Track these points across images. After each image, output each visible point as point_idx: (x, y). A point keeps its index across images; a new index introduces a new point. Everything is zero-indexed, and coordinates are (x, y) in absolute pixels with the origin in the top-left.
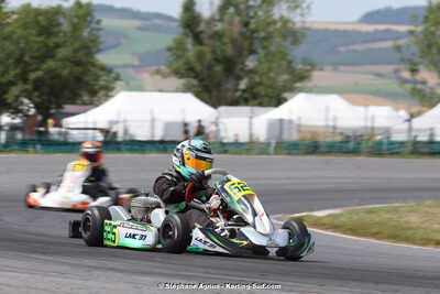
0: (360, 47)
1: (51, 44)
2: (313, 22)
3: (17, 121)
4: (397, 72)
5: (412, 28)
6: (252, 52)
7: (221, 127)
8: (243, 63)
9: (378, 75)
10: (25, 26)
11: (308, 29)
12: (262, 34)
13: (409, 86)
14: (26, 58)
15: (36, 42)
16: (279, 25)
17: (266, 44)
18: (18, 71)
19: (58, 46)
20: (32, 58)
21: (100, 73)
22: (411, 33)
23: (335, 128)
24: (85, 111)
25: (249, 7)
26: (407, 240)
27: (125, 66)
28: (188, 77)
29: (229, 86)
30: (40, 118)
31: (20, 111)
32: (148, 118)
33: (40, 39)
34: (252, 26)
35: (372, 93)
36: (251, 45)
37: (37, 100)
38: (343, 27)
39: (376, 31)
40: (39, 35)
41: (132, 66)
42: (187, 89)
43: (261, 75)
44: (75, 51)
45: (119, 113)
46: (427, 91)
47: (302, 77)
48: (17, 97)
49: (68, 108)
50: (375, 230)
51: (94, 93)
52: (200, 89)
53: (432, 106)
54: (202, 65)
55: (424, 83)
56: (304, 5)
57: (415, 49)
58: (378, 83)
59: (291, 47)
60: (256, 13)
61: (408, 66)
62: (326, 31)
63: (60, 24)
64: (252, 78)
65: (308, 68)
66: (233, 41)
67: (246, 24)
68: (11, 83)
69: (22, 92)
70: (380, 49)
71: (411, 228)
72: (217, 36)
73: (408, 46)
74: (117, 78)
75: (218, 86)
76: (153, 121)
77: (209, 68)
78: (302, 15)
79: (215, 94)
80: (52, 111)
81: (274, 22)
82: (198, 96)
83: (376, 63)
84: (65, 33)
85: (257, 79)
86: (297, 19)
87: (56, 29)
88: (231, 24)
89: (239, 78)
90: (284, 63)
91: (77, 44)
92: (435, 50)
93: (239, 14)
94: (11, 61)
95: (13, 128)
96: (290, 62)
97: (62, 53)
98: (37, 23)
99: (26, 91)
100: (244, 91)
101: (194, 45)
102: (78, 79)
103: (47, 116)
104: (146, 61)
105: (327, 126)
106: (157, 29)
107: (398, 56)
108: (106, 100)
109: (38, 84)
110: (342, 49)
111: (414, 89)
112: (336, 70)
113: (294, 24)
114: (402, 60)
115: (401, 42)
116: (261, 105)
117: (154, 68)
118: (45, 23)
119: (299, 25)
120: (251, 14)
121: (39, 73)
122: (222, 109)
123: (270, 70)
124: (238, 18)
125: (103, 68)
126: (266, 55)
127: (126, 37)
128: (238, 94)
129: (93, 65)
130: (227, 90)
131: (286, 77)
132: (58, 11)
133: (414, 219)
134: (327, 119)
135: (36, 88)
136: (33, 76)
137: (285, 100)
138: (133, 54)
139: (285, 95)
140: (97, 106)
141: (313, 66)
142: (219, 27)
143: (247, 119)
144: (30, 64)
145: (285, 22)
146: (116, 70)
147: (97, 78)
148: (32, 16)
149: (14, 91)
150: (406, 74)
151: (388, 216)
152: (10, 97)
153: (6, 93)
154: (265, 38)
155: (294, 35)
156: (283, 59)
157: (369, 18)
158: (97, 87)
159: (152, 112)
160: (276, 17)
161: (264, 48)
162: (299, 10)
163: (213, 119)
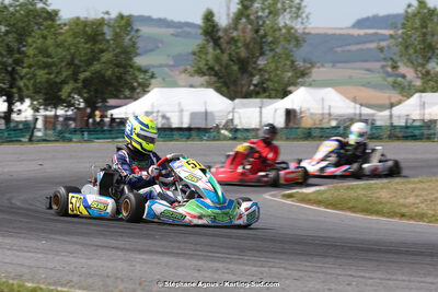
0: (354, 48)
1: (96, 50)
2: (313, 28)
3: (70, 113)
4: (383, 67)
5: (391, 32)
6: (262, 54)
7: (236, 115)
8: (255, 63)
9: (369, 70)
10: (75, 35)
11: (309, 34)
12: (270, 39)
13: (391, 79)
14: (77, 62)
15: (84, 48)
16: (284, 31)
17: (274, 47)
18: (69, 72)
19: (102, 51)
20: (81, 61)
21: (137, 73)
22: (391, 36)
23: (330, 115)
24: (126, 104)
25: (258, 18)
26: (377, 213)
27: (161, 66)
28: (210, 75)
29: (244, 82)
30: (88, 110)
31: (73, 105)
32: (177, 109)
33: (87, 46)
34: (262, 32)
35: (363, 85)
36: (262, 48)
37: (85, 95)
38: (338, 32)
39: (366, 34)
40: (86, 43)
41: (167, 66)
42: (209, 85)
43: (269, 73)
44: (116, 56)
45: (153, 106)
46: (406, 84)
47: (303, 74)
48: (70, 93)
49: (112, 102)
50: (350, 205)
51: (133, 89)
52: (219, 85)
53: (409, 96)
54: (221, 65)
55: (404, 76)
56: (304, 15)
57: (396, 49)
58: (369, 77)
59: (295, 49)
60: (264, 22)
61: (390, 63)
62: (326, 35)
63: (103, 34)
64: (261, 75)
65: (309, 65)
66: (246, 46)
67: (257, 31)
68: (64, 82)
69: (73, 89)
70: (369, 50)
71: (381, 203)
72: (233, 41)
73: (389, 47)
74: (152, 77)
75: (235, 82)
76: (182, 111)
77: (227, 67)
78: (302, 23)
79: (232, 88)
80: (99, 105)
81: (280, 30)
82: (218, 90)
83: (366, 61)
84: (108, 41)
85: (267, 77)
86: (298, 26)
87: (100, 37)
88: (244, 32)
89: (252, 75)
90: (288, 63)
91: (118, 50)
92: (411, 51)
93: (251, 24)
94: (63, 64)
95: (67, 118)
96: (293, 62)
97: (105, 57)
98: (85, 32)
99: (77, 88)
100: (255, 86)
101: (214, 50)
102: (119, 78)
103: (94, 109)
104: (178, 61)
105: (323, 114)
106: (188, 35)
107: (382, 56)
108: (143, 95)
109: (86, 82)
110: (339, 49)
111: (395, 82)
112: (333, 66)
113: (296, 31)
114: (385, 59)
115: (384, 44)
116: (270, 97)
117: (182, 68)
118: (91, 32)
119: (300, 31)
120: (261, 23)
121: (87, 74)
122: (237, 101)
123: (277, 69)
124: (250, 27)
125: (140, 69)
126: (274, 57)
127: (162, 42)
128: (252, 88)
129: (131, 67)
130: (242, 86)
131: (290, 74)
132: (101, 23)
133: (384, 195)
134: (323, 108)
135: (84, 87)
136: (82, 76)
137: (290, 92)
138: (169, 56)
139: (289, 89)
140: (136, 99)
141: (313, 65)
142: (235, 34)
143: (258, 109)
144: (79, 67)
145: (289, 29)
146: (152, 70)
147: (135, 78)
148: (81, 27)
149: (67, 89)
150: (389, 70)
151: (363, 192)
152: (64, 94)
153: (60, 90)
154: (271, 42)
155: (296, 39)
156: (287, 59)
157: (360, 24)
158: (135, 84)
159: (180, 104)
160: (281, 24)
161: (271, 50)
162: (300, 20)
163: (230, 109)
